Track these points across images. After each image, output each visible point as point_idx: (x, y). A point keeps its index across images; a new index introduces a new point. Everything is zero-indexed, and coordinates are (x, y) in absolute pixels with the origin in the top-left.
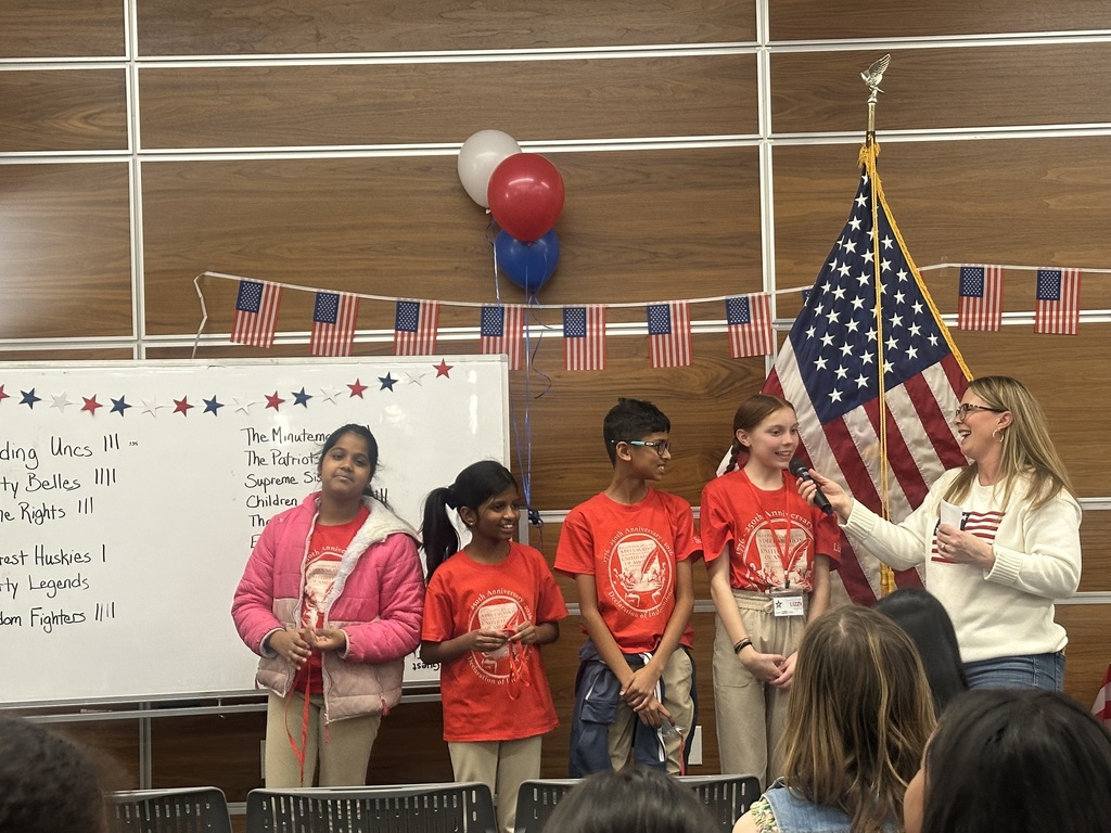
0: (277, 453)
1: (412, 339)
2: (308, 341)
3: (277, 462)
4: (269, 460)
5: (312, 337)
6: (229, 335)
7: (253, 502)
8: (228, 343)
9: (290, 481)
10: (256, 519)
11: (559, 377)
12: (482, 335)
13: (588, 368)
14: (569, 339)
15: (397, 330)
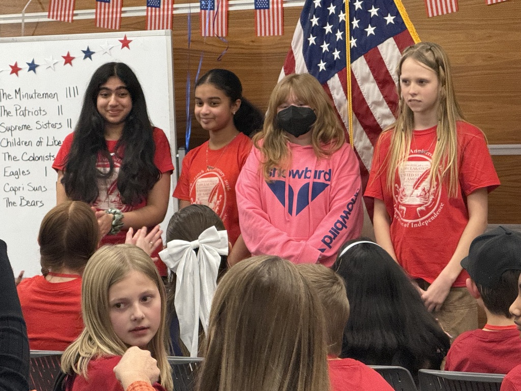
0: (18, 108)
1: (157, 13)
2: (93, 17)
3: (18, 114)
4: (13, 113)
5: (96, 13)
6: (47, 14)
7: (4, 143)
8: (47, 20)
9: (27, 128)
10: (7, 155)
11: (252, 41)
12: (201, 9)
13: (272, 34)
14: (258, 11)
15: (148, 6)
